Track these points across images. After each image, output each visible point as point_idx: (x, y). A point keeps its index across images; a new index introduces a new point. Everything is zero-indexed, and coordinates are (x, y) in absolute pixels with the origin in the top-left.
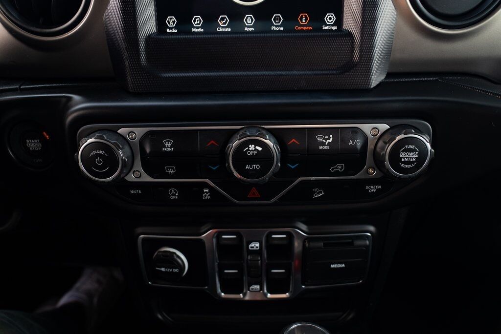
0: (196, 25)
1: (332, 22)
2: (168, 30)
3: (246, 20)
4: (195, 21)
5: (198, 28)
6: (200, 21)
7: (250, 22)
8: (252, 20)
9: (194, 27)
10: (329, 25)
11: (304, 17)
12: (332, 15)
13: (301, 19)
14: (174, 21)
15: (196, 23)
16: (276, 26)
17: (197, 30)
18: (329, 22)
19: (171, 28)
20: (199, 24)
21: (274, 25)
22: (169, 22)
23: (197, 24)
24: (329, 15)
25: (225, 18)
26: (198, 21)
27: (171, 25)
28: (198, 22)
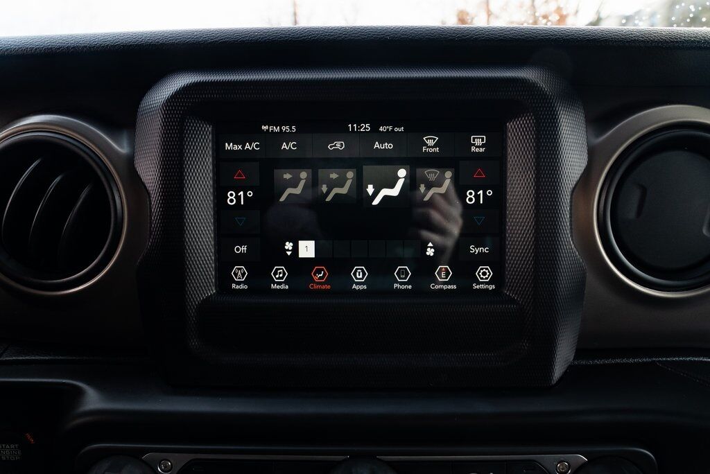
0: (277, 279)
1: (487, 278)
2: (234, 286)
3: (355, 274)
4: (275, 274)
5: (279, 284)
6: (284, 274)
7: (361, 276)
8: (364, 274)
9: (274, 283)
10: (482, 283)
11: (443, 270)
12: (487, 269)
13: (439, 273)
14: (244, 273)
15: (277, 276)
16: (401, 283)
17: (278, 287)
18: (482, 278)
19: (239, 283)
20: (282, 278)
21: (397, 282)
22: (236, 275)
23: (279, 278)
24: (482, 269)
25: (323, 270)
26: (280, 273)
27: (239, 278)
28: (281, 275)
